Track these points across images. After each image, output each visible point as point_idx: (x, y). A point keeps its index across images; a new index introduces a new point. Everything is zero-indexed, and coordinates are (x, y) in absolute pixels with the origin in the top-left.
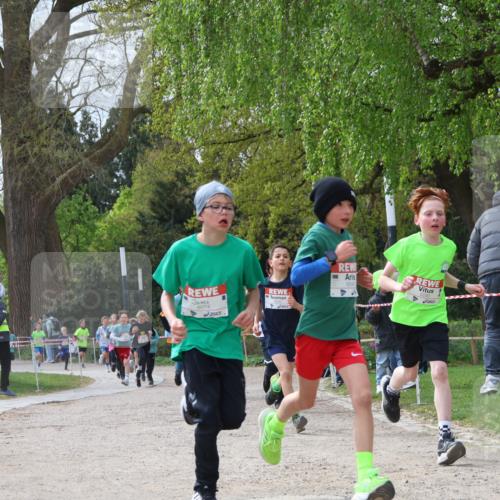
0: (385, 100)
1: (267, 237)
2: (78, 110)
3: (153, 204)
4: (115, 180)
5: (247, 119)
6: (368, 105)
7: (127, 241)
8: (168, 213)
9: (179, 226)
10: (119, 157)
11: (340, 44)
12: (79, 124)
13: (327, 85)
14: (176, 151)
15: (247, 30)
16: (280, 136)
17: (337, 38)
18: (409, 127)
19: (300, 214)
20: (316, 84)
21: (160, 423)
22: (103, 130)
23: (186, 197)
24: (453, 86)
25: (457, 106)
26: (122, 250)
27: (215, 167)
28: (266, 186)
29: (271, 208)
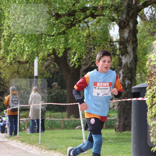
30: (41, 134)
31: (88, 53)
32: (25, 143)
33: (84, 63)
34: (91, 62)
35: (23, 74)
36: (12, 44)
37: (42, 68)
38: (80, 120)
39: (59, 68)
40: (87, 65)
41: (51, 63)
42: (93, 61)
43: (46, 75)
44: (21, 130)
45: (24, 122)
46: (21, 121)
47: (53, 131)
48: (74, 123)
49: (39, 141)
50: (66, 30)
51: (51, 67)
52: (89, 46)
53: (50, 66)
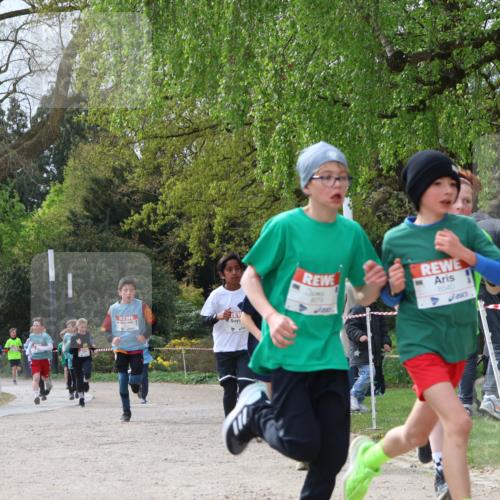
0: (344, 93)
1: (212, 241)
2: (6, 97)
3: (86, 202)
4: (45, 175)
5: (192, 111)
6: (325, 98)
7: (56, 243)
8: (103, 212)
9: (115, 227)
10: (50, 150)
11: (296, 32)
12: (7, 113)
13: (281, 76)
14: (113, 144)
15: (195, 13)
16: (229, 131)
17: (293, 25)
18: (370, 124)
19: (249, 216)
20: (269, 75)
21: (88, 445)
22: (34, 120)
23: (124, 195)
24: (418, 80)
25: (422, 102)
26: (51, 253)
27: (156, 163)
28: (211, 185)
29: (217, 209)
30: (377, 400)
36: (275, 141)
37: (364, 208)
41: (391, 194)
51: (391, 205)
53: (387, 203)
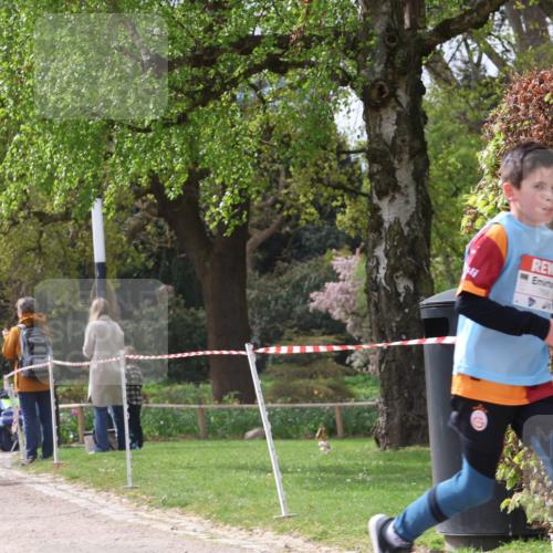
13: (18, 78)
25: (184, 115)
30: (133, 454)
31: (269, 189)
32: (80, 485)
33: (255, 220)
34: (279, 217)
35: (57, 254)
37: (119, 235)
38: (258, 410)
39: (175, 238)
40: (268, 227)
41: (149, 221)
42: (285, 213)
43: (133, 260)
44: (66, 442)
45: (74, 416)
46: (63, 410)
47: (170, 444)
48: (240, 417)
49: (125, 477)
50: (190, 110)
51: (149, 233)
52: (268, 166)
53: (145, 230)
